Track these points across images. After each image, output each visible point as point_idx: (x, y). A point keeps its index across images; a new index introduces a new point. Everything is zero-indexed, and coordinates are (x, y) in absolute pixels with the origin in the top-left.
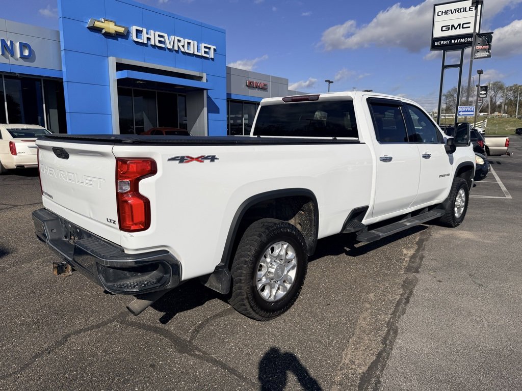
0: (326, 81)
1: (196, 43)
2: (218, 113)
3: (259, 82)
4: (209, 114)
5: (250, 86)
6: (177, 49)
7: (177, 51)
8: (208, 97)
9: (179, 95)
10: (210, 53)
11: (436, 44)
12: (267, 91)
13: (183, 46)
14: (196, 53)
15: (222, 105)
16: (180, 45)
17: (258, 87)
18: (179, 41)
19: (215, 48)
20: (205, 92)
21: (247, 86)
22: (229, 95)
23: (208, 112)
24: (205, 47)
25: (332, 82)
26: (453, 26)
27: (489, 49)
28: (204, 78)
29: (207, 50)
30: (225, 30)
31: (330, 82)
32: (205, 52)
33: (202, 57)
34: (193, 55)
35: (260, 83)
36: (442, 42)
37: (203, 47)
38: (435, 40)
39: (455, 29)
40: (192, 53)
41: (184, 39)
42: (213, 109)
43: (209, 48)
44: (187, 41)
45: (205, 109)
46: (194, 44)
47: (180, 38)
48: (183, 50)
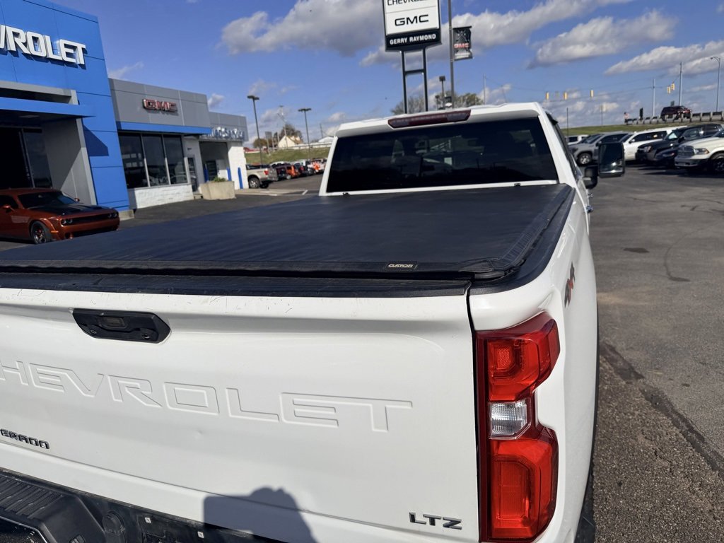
0: (249, 97)
1: (48, 38)
2: (108, 155)
3: (163, 100)
4: (91, 157)
5: (149, 107)
6: (13, 49)
7: (15, 54)
8: (86, 130)
9: (26, 131)
10: (77, 56)
11: (392, 42)
12: (177, 115)
13: (25, 44)
14: (51, 56)
15: (112, 142)
16: (20, 41)
17: (162, 110)
18: (16, 35)
19: (84, 46)
20: (79, 121)
21: (144, 107)
22: (118, 124)
23: (90, 154)
24: (66, 46)
25: (258, 99)
26: (408, 19)
27: (469, 48)
28: (72, 98)
29: (71, 51)
30: (96, 18)
31: (254, 98)
32: (68, 55)
33: (63, 62)
34: (46, 59)
35: (166, 103)
36: (399, 41)
37: (62, 46)
38: (389, 38)
39: (412, 23)
40: (44, 55)
41: (25, 31)
42: (97, 149)
43: (74, 48)
44: (30, 34)
45: (84, 150)
46: (45, 40)
47: (17, 30)
48: (26, 51)
